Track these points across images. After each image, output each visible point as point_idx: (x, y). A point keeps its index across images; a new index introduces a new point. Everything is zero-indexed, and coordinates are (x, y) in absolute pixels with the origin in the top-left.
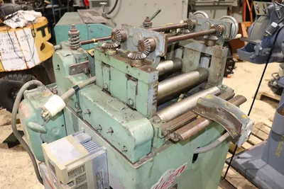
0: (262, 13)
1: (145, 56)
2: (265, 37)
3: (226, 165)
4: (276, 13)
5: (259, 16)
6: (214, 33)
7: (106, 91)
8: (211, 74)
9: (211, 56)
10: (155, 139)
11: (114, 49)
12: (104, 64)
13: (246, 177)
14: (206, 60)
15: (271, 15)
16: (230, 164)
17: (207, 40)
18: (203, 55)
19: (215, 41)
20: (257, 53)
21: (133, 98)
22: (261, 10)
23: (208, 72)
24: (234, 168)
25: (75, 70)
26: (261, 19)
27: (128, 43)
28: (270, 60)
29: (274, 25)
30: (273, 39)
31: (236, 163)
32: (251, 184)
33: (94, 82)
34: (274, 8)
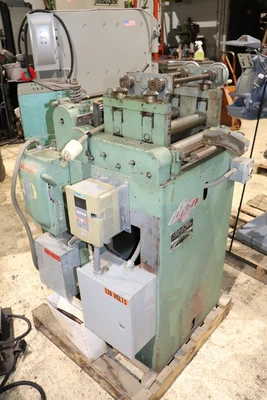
0: (247, 65)
1: (157, 93)
2: (254, 90)
3: (229, 239)
4: (261, 65)
5: (245, 69)
6: (208, 78)
7: (118, 135)
8: (209, 117)
9: (206, 100)
10: (174, 164)
11: (125, 93)
12: (115, 109)
13: (252, 247)
14: (203, 104)
15: (257, 67)
16: (233, 238)
17: (202, 85)
18: (199, 100)
19: (209, 85)
20: (248, 107)
21: (149, 132)
22: (246, 62)
23: (206, 115)
24: (239, 241)
25: (81, 121)
26: (247, 71)
27: (135, 88)
28: (262, 115)
29: (261, 76)
30: (262, 91)
31: (240, 234)
32: (258, 253)
33: (103, 131)
34: (258, 60)
